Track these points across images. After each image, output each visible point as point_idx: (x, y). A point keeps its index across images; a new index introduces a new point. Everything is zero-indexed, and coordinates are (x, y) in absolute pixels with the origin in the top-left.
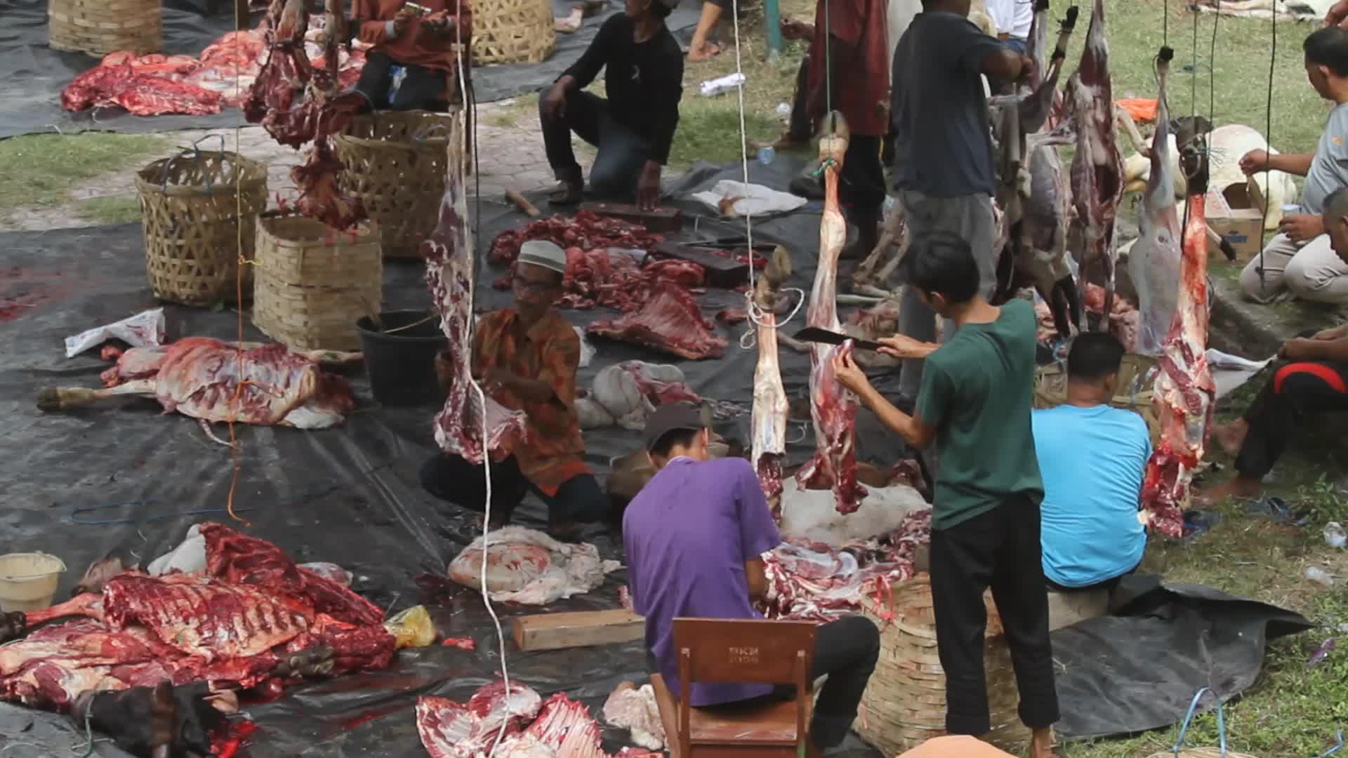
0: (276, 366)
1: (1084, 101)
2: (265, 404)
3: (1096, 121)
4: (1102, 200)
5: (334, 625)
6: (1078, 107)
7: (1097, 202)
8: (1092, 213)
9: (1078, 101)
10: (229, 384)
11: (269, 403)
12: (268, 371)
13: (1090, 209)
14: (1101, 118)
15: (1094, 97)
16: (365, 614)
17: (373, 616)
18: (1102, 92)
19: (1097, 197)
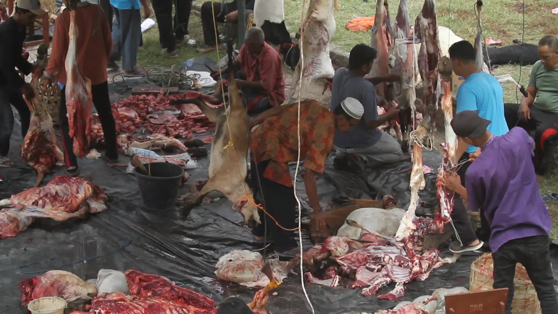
0: (69, 184)
1: (423, 25)
2: (69, 202)
3: (429, 34)
4: (430, 69)
5: (197, 310)
6: (420, 28)
7: (428, 70)
8: (425, 76)
9: (421, 25)
10: (49, 196)
11: (71, 201)
12: (65, 187)
13: (424, 73)
14: (432, 33)
15: (428, 24)
16: (206, 303)
17: (210, 303)
18: (433, 21)
19: (427, 68)
